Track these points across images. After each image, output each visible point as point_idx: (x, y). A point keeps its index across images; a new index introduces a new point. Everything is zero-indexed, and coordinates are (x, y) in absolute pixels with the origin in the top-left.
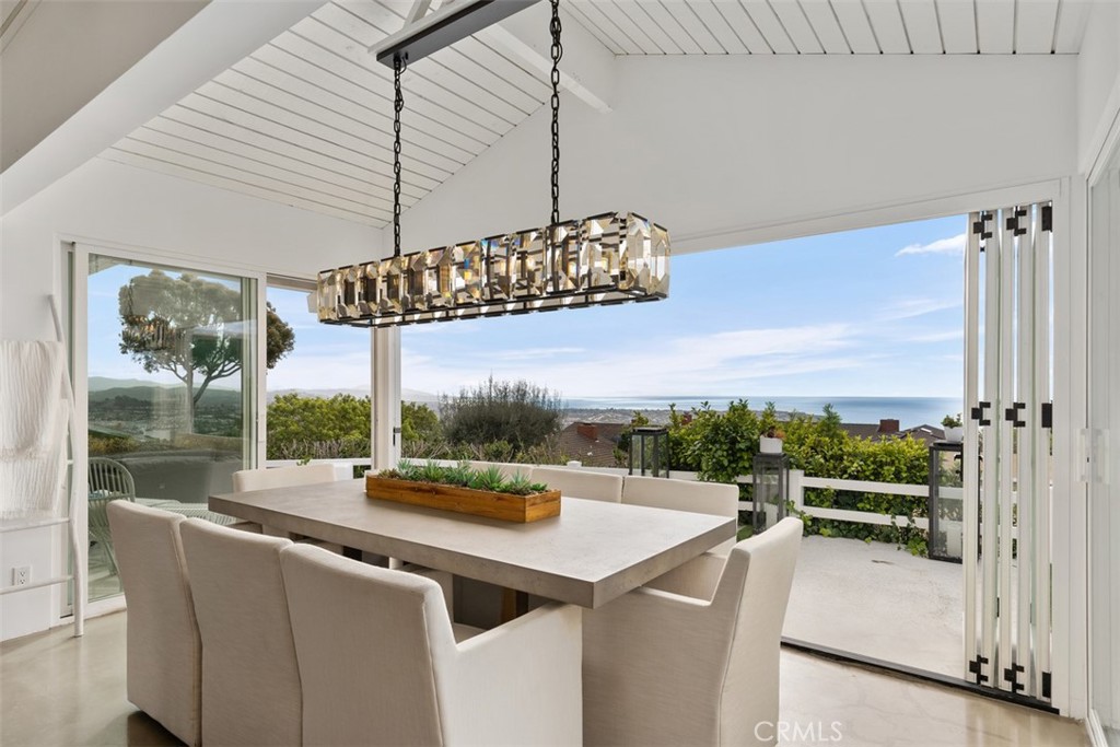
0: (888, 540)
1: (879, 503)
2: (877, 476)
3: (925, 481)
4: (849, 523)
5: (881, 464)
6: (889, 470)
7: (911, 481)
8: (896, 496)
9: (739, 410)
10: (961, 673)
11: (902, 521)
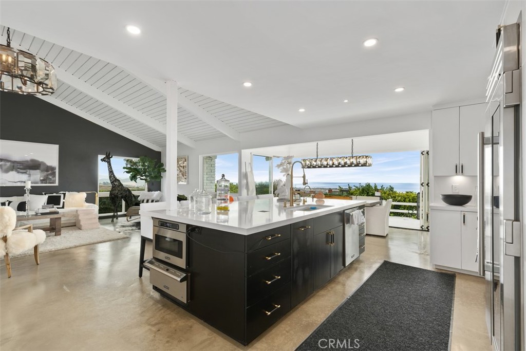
0: (407, 216)
1: (405, 207)
2: (404, 201)
3: (416, 202)
4: (398, 213)
5: (406, 198)
6: (407, 200)
7: (413, 202)
8: (409, 206)
9: (368, 186)
10: (419, 228)
11: (411, 212)
